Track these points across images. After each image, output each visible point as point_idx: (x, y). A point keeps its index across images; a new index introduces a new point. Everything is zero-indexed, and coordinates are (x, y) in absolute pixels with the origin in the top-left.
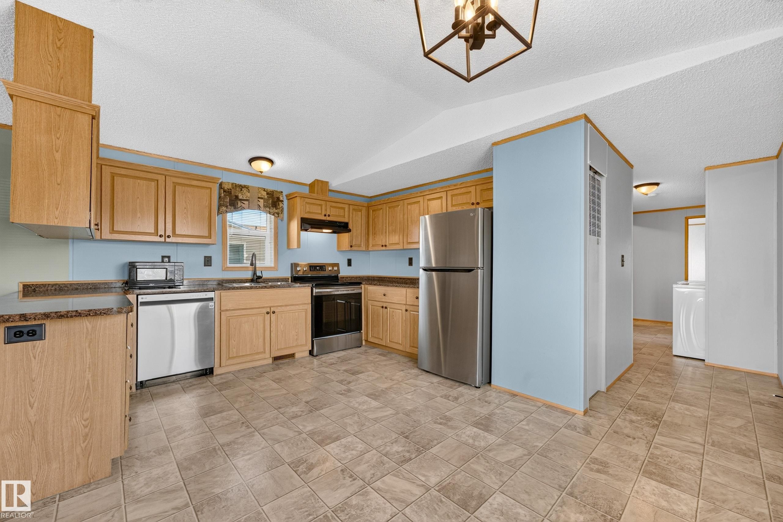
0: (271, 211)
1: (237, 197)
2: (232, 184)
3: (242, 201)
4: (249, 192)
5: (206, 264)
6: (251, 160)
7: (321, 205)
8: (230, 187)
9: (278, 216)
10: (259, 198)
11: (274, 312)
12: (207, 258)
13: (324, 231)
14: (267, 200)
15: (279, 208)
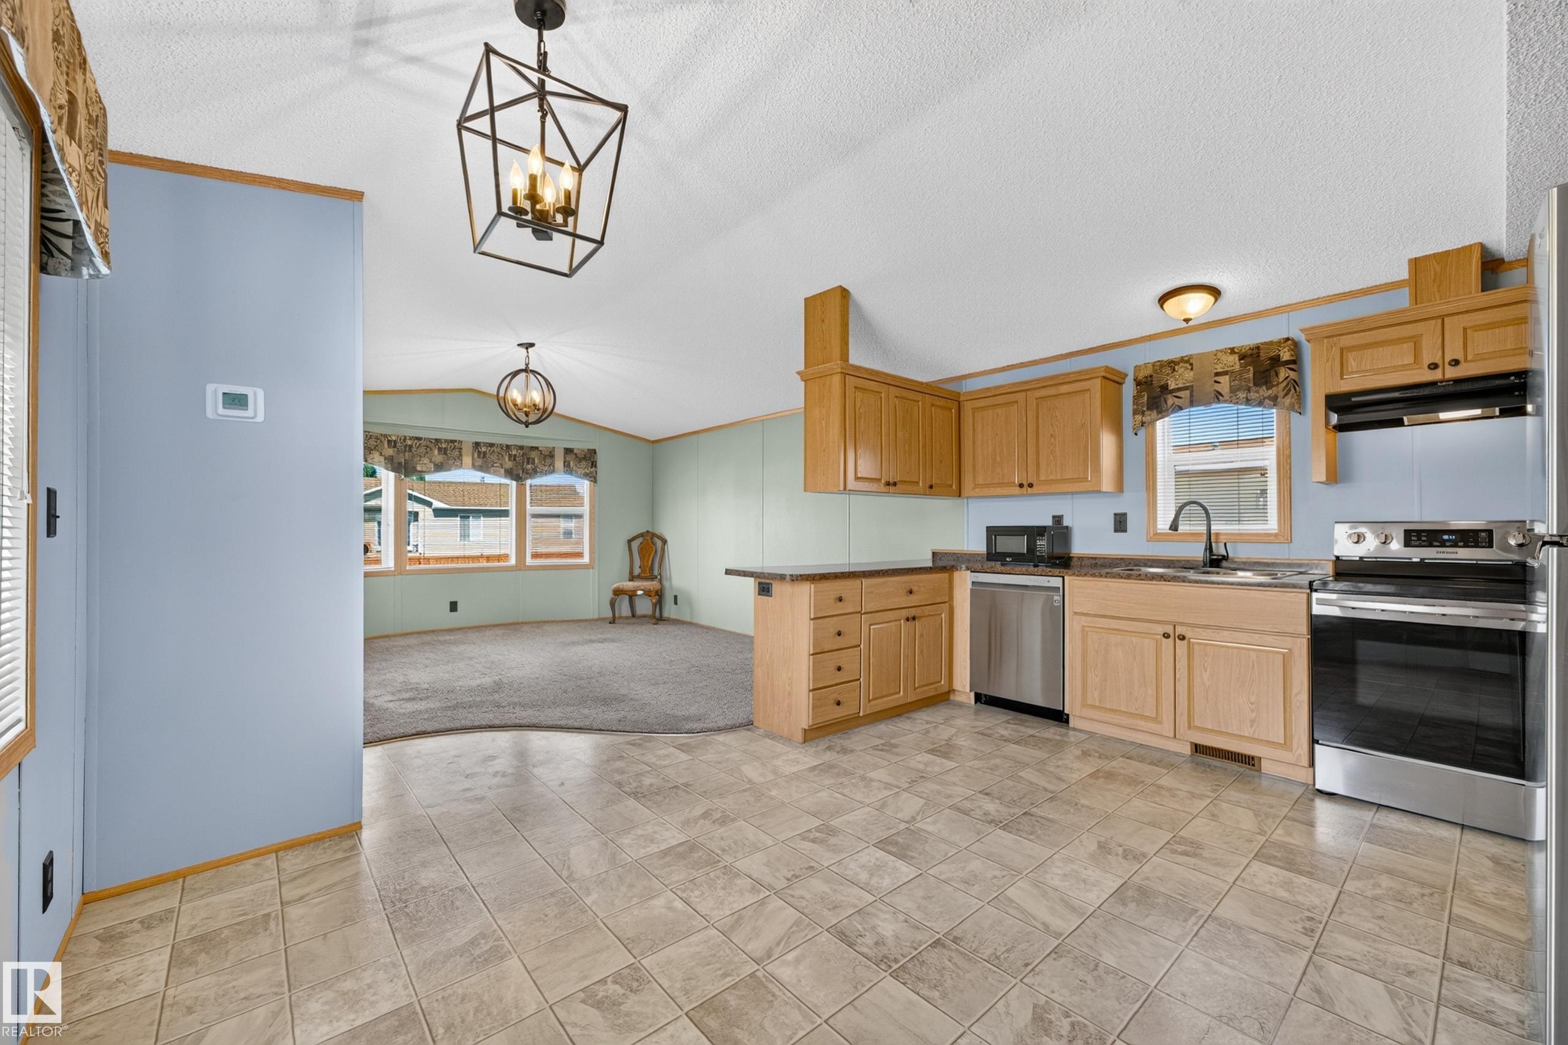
0: (1254, 395)
1: (1164, 388)
2: (1154, 365)
3: (1174, 394)
4: (1192, 369)
5: (1118, 528)
7: (1414, 339)
8: (1148, 372)
10: (1217, 374)
11: (1184, 637)
12: (1118, 517)
13: (1443, 416)
14: (1241, 373)
15: (1278, 384)
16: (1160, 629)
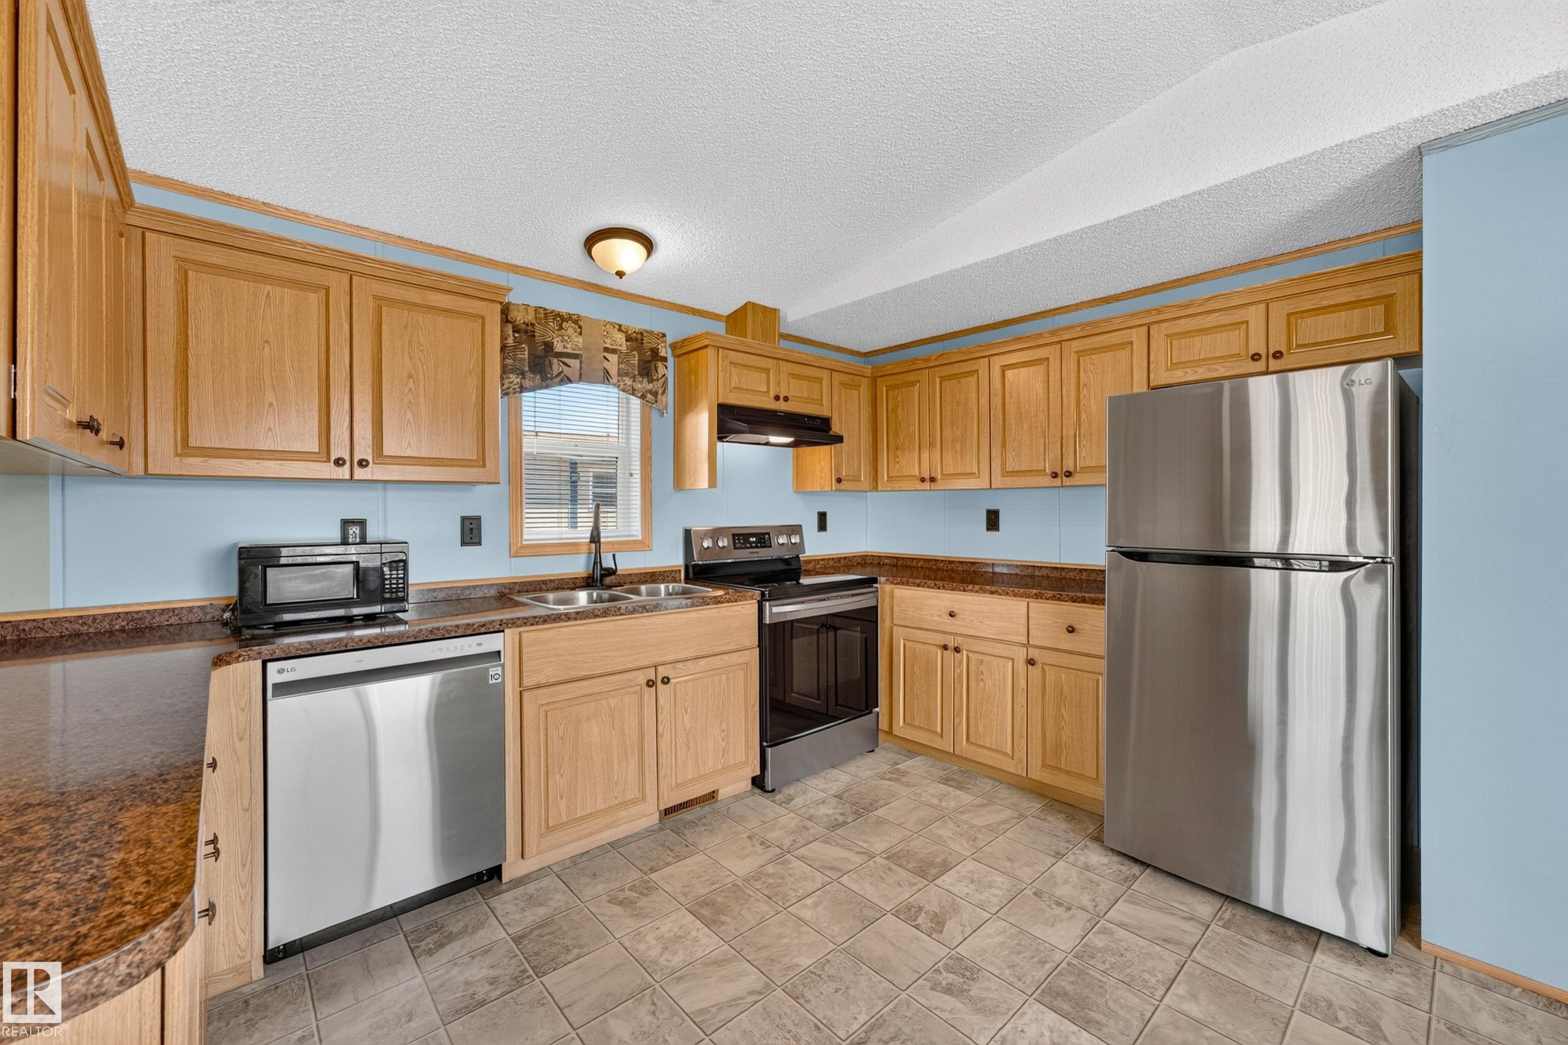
0: (638, 386)
1: (549, 346)
2: (537, 309)
3: (564, 360)
4: (581, 334)
5: (467, 539)
6: (591, 240)
7: (767, 371)
8: (530, 317)
9: (656, 401)
10: (606, 350)
11: (668, 679)
12: (467, 522)
13: (774, 439)
14: (627, 354)
15: (657, 380)
16: (642, 678)
